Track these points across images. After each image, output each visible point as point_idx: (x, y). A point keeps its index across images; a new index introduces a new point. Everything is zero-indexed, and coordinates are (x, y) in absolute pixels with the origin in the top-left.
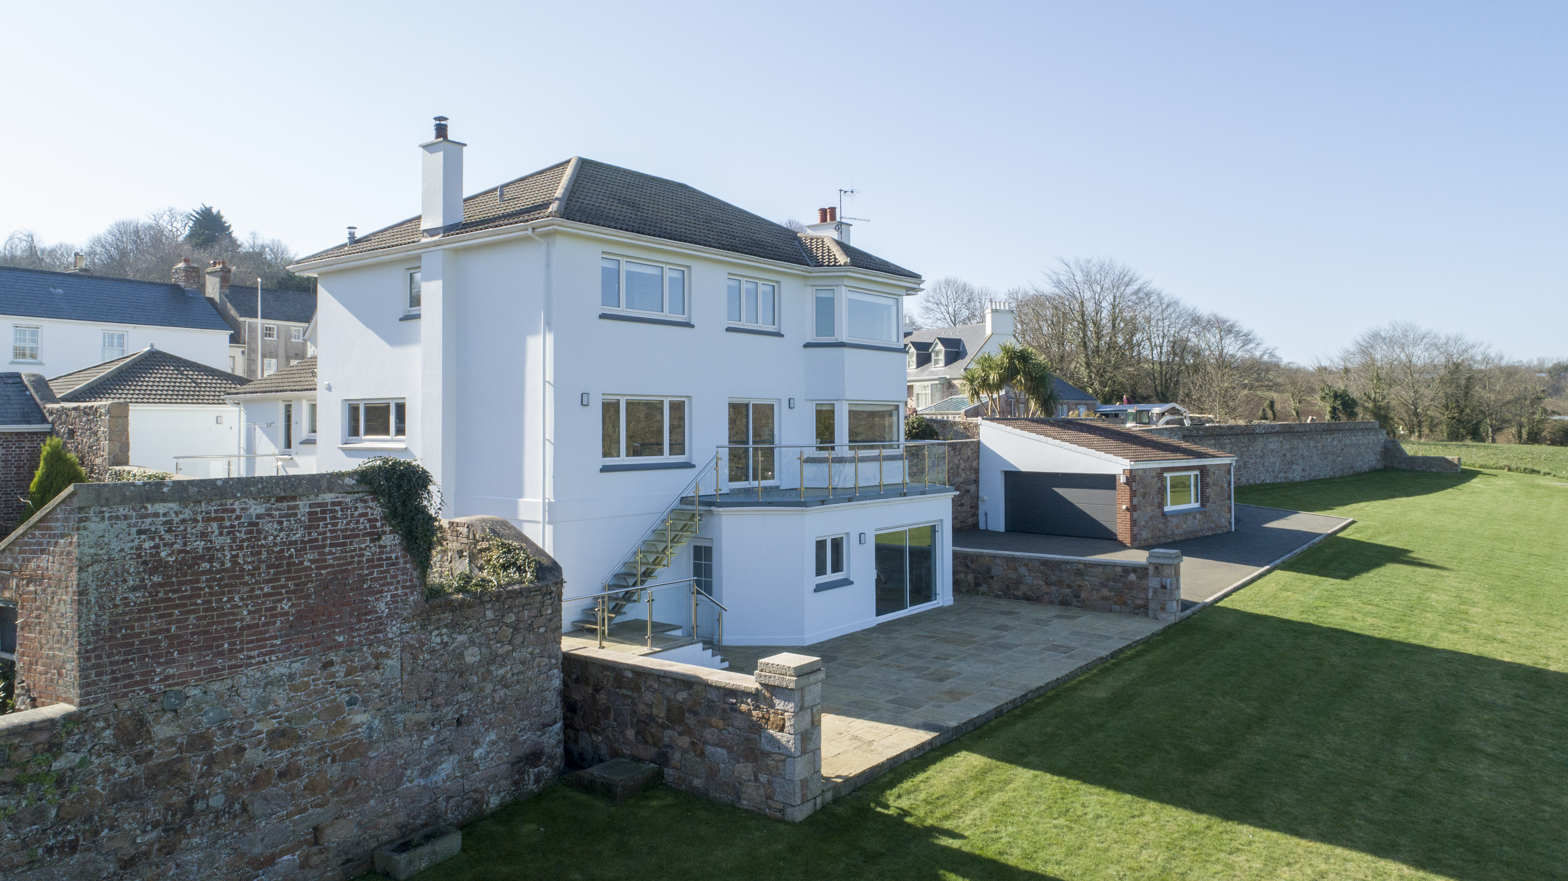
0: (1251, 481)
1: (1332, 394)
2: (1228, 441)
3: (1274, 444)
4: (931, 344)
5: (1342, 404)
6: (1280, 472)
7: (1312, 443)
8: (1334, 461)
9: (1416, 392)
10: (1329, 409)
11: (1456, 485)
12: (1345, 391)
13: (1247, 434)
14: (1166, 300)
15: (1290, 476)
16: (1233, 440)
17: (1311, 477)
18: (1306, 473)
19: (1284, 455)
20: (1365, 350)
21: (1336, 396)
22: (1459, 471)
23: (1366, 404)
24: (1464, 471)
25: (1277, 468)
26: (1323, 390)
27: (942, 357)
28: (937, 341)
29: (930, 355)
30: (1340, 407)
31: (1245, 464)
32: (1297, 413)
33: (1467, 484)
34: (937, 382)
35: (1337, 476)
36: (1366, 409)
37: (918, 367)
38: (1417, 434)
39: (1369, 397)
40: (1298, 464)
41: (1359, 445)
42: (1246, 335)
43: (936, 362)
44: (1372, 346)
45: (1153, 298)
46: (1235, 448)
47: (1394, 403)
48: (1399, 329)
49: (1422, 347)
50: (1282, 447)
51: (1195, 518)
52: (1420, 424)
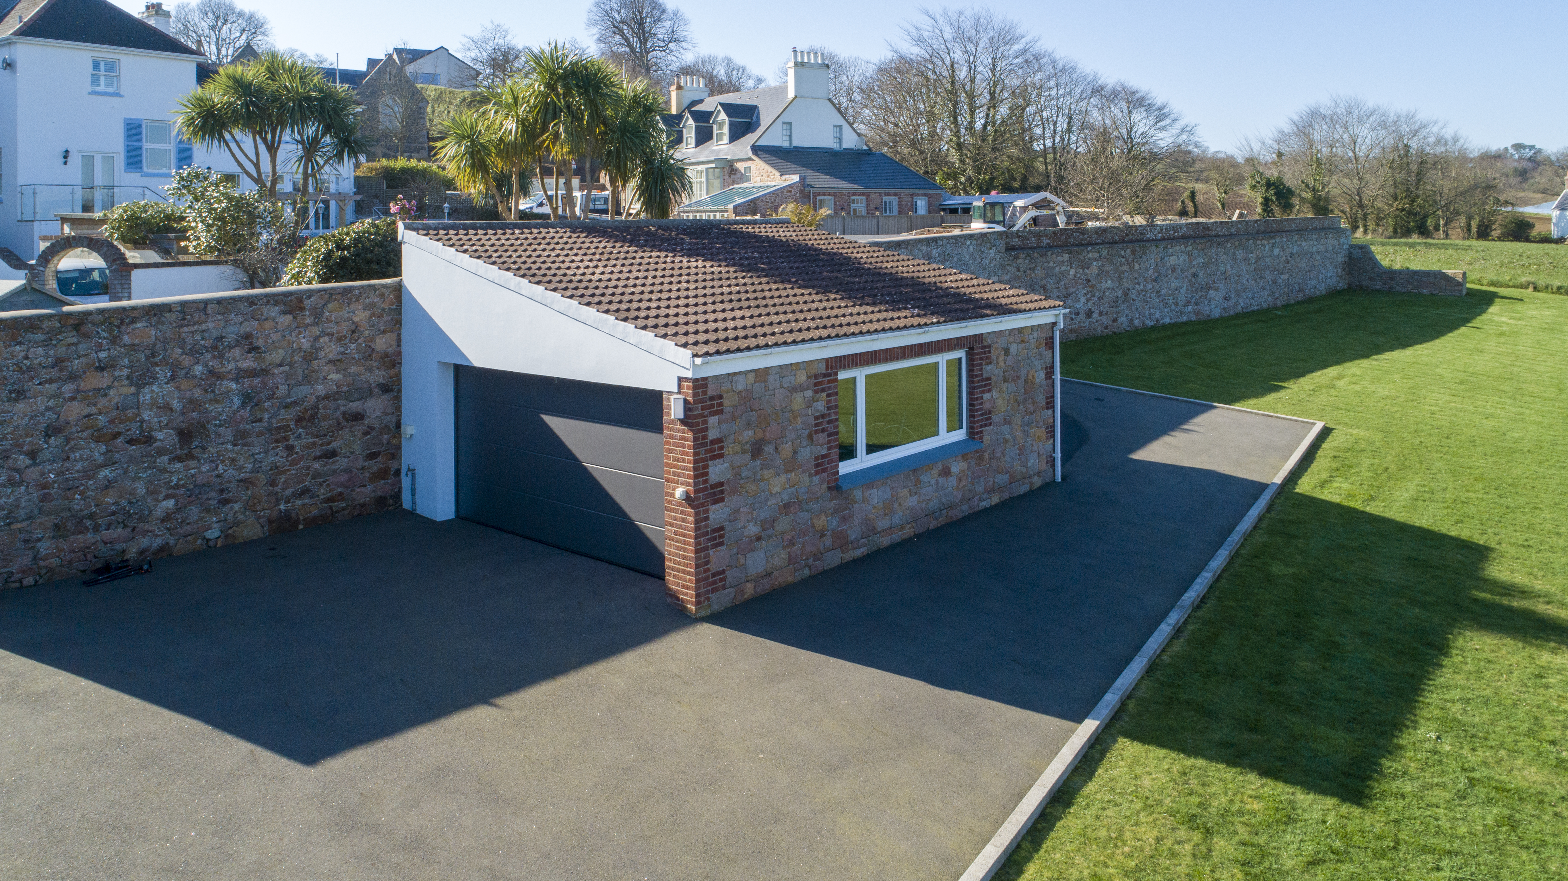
0: (1137, 322)
1: (1264, 182)
2: (1096, 255)
3: (1177, 256)
4: (711, 113)
5: (1275, 194)
6: (1188, 303)
7: (1240, 254)
8: (1274, 281)
9: (1360, 179)
10: (1260, 200)
11: (1468, 320)
12: (1279, 179)
13: (1131, 241)
14: (1061, 65)
15: (1205, 309)
16: (1105, 253)
17: (1239, 309)
18: (1231, 303)
19: (1195, 275)
20: (1303, 130)
21: (1269, 184)
22: (1464, 293)
23: (1304, 195)
24: (1471, 293)
25: (1182, 298)
26: (1253, 177)
27: (726, 130)
28: (720, 108)
29: (711, 129)
30: (1274, 198)
31: (1126, 294)
32: (1223, 205)
33: (1484, 317)
34: (713, 165)
35: (1279, 304)
36: (1303, 200)
37: (697, 145)
38: (1361, 229)
39: (1307, 186)
40: (1217, 289)
41: (1312, 254)
42: (1160, 109)
43: (720, 137)
44: (1311, 126)
45: (1044, 61)
46: (1108, 267)
47: (1336, 192)
48: (1342, 105)
49: (1368, 125)
50: (1191, 262)
51: (946, 472)
52: (1365, 216)
